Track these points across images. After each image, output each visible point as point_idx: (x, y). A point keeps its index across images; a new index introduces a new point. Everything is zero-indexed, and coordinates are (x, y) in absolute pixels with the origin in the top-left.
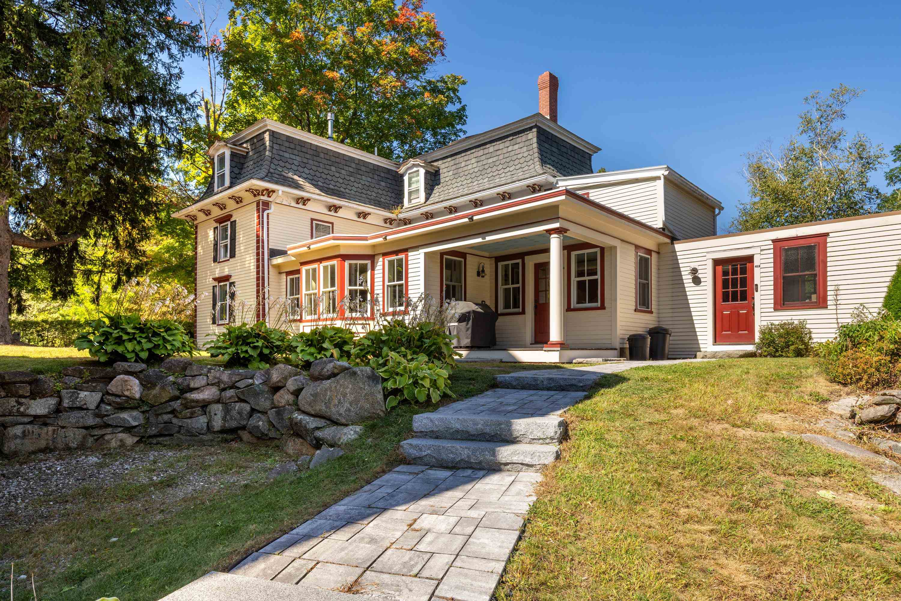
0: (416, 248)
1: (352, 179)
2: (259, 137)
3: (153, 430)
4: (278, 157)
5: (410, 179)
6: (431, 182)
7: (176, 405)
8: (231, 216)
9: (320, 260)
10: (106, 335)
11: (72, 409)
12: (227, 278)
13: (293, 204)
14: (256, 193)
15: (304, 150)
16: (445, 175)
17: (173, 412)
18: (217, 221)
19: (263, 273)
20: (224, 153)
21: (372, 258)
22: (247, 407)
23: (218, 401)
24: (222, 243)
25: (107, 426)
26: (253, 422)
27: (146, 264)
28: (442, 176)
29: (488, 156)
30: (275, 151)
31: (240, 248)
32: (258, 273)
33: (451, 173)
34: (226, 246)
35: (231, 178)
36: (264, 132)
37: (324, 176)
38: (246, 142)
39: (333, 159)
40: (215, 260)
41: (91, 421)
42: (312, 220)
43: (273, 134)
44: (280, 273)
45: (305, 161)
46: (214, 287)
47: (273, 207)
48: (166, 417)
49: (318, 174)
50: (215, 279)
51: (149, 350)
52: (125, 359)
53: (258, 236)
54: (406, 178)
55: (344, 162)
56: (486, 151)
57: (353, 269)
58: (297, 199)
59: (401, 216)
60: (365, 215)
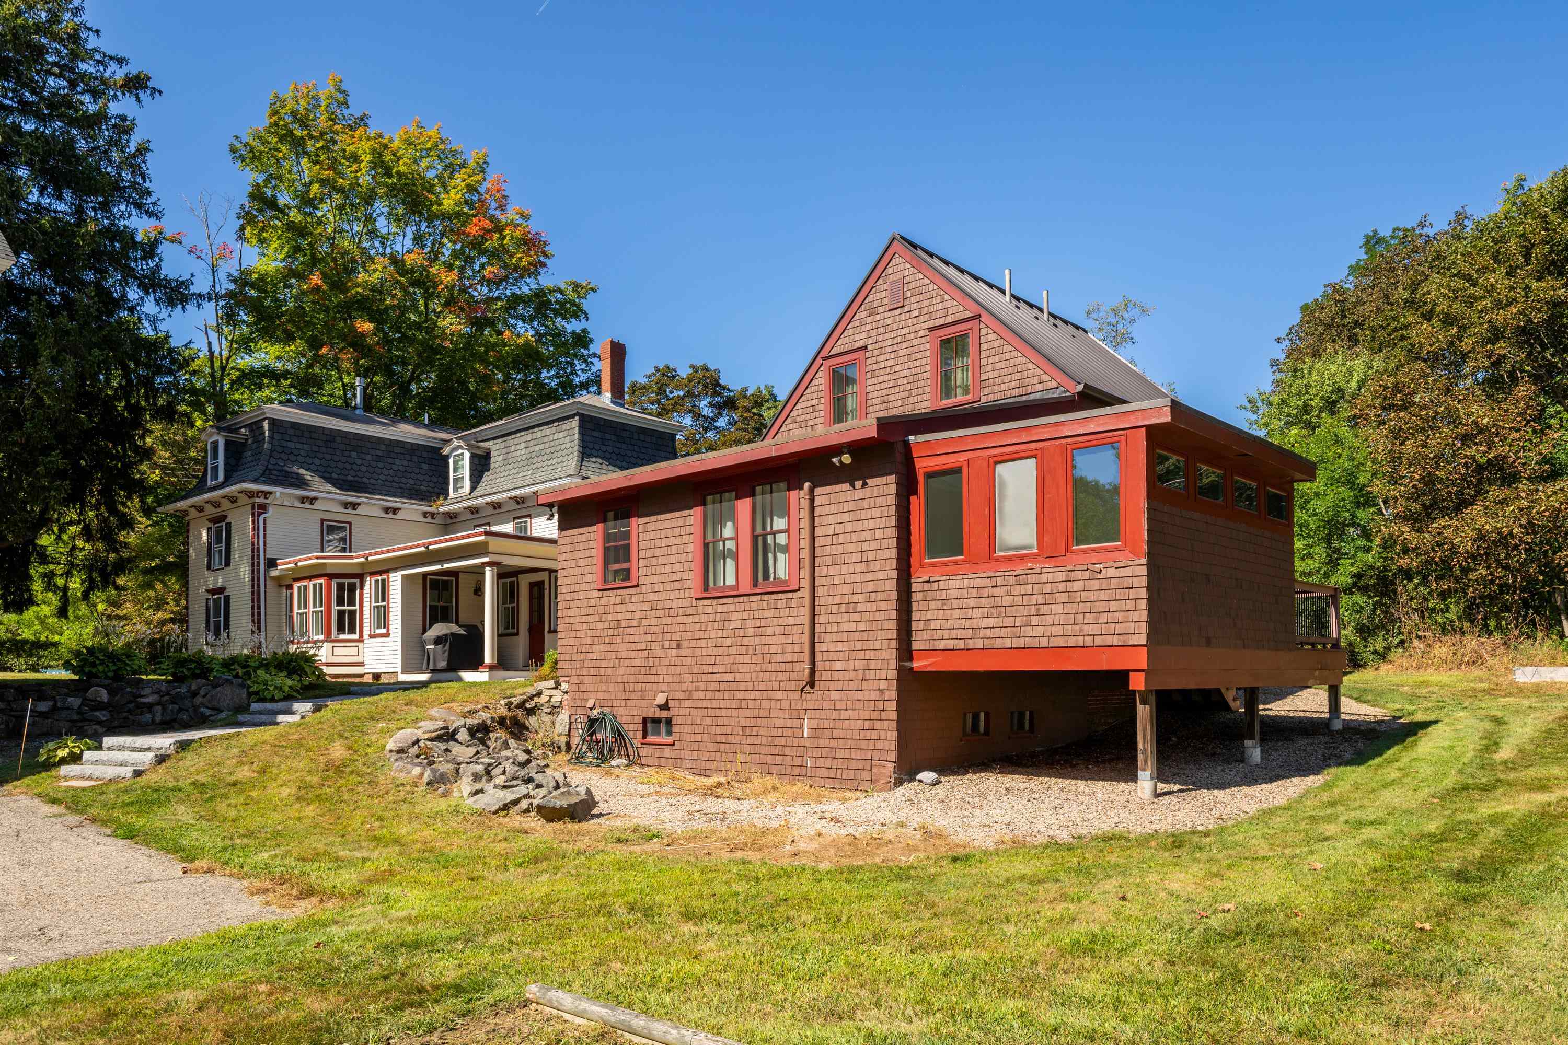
1: (380, 465)
2: (259, 424)
3: (116, 723)
4: (279, 449)
5: (456, 463)
6: (479, 468)
7: (131, 706)
8: (225, 517)
9: (310, 578)
10: (85, 661)
11: (62, 709)
12: (221, 590)
13: (297, 504)
14: (251, 494)
15: (314, 435)
16: (496, 460)
17: (129, 711)
18: (210, 520)
19: (259, 586)
20: (217, 441)
21: (361, 577)
22: (176, 707)
23: (158, 703)
24: (216, 548)
25: (85, 720)
26: (180, 716)
27: (129, 560)
28: (492, 460)
29: (536, 442)
30: (276, 442)
31: (236, 556)
32: (253, 586)
33: (501, 458)
34: (220, 552)
35: (226, 470)
36: (264, 420)
37: (340, 465)
38: (245, 427)
39: (353, 443)
40: (209, 568)
41: (75, 717)
42: (322, 521)
43: (274, 423)
44: (280, 586)
45: (315, 449)
46: (208, 600)
47: (271, 510)
48: (125, 714)
49: (333, 464)
50: (208, 591)
51: (114, 671)
52: (97, 677)
53: (253, 544)
54: (451, 461)
55: (369, 445)
56: (534, 436)
57: (340, 587)
58: (303, 500)
59: (442, 509)
60: (395, 511)
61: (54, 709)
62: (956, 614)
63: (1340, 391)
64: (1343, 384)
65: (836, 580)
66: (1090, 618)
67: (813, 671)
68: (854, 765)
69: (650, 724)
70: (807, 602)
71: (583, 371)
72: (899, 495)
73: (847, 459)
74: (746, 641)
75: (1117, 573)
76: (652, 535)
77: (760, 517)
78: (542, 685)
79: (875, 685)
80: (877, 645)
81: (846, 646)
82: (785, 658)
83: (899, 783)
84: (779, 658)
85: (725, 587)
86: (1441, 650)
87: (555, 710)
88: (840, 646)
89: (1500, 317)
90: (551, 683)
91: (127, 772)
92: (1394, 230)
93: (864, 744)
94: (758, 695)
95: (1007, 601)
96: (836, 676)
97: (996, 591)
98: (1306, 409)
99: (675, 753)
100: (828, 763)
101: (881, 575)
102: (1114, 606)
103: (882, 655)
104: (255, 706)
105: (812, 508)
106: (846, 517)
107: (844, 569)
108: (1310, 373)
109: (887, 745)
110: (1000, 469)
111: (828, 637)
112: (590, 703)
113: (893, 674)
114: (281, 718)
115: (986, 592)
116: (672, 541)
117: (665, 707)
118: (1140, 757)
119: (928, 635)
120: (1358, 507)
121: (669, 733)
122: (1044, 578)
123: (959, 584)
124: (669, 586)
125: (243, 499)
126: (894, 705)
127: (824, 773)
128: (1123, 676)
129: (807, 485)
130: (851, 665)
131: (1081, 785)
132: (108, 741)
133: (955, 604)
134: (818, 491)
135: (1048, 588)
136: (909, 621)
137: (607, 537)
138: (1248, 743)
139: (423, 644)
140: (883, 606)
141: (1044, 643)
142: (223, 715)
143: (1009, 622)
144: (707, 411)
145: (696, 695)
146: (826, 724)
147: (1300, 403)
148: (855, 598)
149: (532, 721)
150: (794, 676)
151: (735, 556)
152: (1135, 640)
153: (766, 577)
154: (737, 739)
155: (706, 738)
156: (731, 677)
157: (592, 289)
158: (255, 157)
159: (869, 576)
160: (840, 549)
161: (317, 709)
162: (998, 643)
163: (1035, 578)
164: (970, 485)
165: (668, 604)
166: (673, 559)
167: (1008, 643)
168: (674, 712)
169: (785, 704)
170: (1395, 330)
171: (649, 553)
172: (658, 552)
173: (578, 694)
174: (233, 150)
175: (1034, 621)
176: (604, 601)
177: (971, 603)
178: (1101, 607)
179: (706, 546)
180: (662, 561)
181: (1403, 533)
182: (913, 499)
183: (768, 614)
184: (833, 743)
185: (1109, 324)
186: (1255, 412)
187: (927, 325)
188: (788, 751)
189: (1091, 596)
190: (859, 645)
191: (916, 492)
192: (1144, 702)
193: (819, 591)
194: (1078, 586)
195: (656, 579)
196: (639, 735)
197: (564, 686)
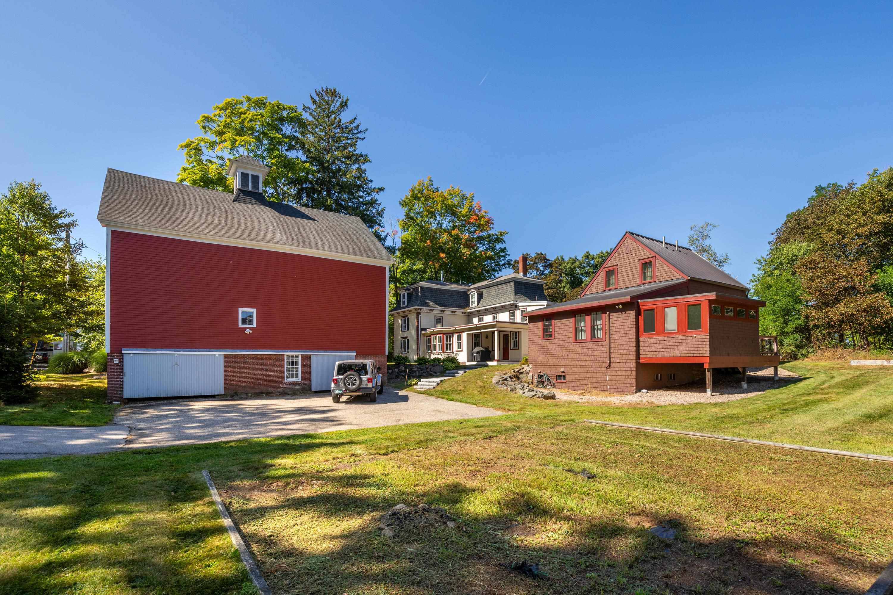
0: (464, 332)
1: (450, 298)
2: (417, 288)
4: (423, 295)
5: (472, 296)
6: (480, 298)
8: (407, 317)
9: (437, 334)
12: (406, 337)
13: (429, 312)
14: (416, 309)
15: (433, 291)
16: (485, 295)
18: (402, 317)
19: (419, 336)
20: (404, 293)
21: (453, 334)
24: (404, 325)
30: (422, 293)
31: (411, 327)
32: (417, 336)
33: (487, 295)
34: (405, 326)
35: (408, 302)
36: (419, 287)
37: (440, 299)
38: (412, 289)
39: (442, 292)
40: (401, 331)
42: (435, 316)
43: (422, 288)
44: (424, 336)
45: (433, 295)
46: (401, 340)
47: (422, 314)
49: (438, 299)
50: (401, 338)
53: (417, 323)
54: (470, 296)
55: (446, 292)
56: (498, 288)
57: (447, 337)
58: (430, 310)
59: (468, 311)
60: (454, 312)
61: (392, 372)
62: (653, 348)
63: (796, 256)
64: (796, 254)
65: (617, 338)
66: (692, 349)
67: (610, 363)
68: (622, 388)
69: (558, 377)
70: (608, 344)
71: (503, 260)
72: (636, 316)
73: (621, 306)
74: (589, 354)
75: (700, 337)
76: (559, 325)
77: (592, 321)
78: (523, 366)
79: (629, 366)
80: (630, 356)
81: (620, 356)
82: (601, 359)
83: (636, 392)
84: (599, 359)
85: (582, 340)
86: (828, 354)
87: (528, 373)
88: (618, 356)
89: (859, 230)
90: (527, 365)
91: (432, 387)
92: (828, 184)
93: (626, 382)
94: (593, 369)
95: (668, 344)
96: (617, 364)
97: (665, 342)
98: (781, 263)
99: (566, 385)
100: (615, 387)
101: (631, 337)
102: (699, 346)
103: (631, 358)
104: (447, 371)
105: (609, 319)
106: (620, 321)
107: (619, 335)
108: (783, 250)
109: (633, 382)
110: (666, 309)
111: (614, 354)
112: (539, 371)
113: (634, 364)
114: (456, 375)
115: (662, 342)
116: (565, 327)
117: (564, 372)
118: (707, 385)
119: (645, 353)
120: (796, 304)
121: (565, 379)
122: (679, 338)
123: (654, 340)
124: (564, 339)
125: (414, 311)
126: (635, 372)
127: (613, 390)
128: (702, 364)
129: (608, 313)
130: (622, 361)
131: (690, 393)
132: (422, 380)
133: (653, 345)
134: (611, 314)
135: (680, 341)
136: (639, 349)
137: (544, 325)
138: (743, 383)
139: (472, 354)
140: (631, 345)
141: (679, 355)
142: (438, 374)
143: (669, 350)
144: (541, 268)
145: (573, 369)
146: (614, 377)
147: (779, 261)
148: (623, 343)
149: (521, 376)
150: (604, 364)
151: (585, 331)
152: (706, 355)
153: (595, 337)
154: (586, 381)
155: (576, 381)
156: (584, 364)
157: (507, 233)
158: (407, 204)
159: (627, 337)
160: (618, 330)
161: (465, 372)
162: (666, 355)
163: (676, 338)
164: (657, 314)
165: (564, 344)
166: (565, 332)
167: (669, 356)
168: (566, 373)
169: (601, 372)
170: (818, 234)
171: (558, 330)
172: (561, 330)
173: (535, 369)
174: (400, 203)
175: (676, 350)
176: (543, 343)
177: (658, 345)
178: (696, 346)
179: (576, 328)
180: (562, 332)
181: (812, 313)
182: (640, 317)
183: (595, 347)
184: (616, 382)
185: (700, 232)
186: (760, 265)
187: (638, 259)
188: (602, 384)
189: (693, 343)
190: (624, 356)
191: (641, 315)
192: (708, 371)
193: (612, 341)
194: (689, 341)
195: (560, 337)
196: (555, 380)
197: (530, 366)
